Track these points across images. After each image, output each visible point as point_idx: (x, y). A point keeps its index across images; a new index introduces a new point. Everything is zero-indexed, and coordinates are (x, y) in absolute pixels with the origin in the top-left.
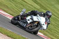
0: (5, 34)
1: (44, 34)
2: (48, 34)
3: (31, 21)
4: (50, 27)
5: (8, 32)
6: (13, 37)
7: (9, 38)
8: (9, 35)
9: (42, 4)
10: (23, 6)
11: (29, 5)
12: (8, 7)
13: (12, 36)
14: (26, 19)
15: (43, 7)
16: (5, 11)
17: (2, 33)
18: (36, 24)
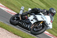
0: (12, 32)
1: (50, 32)
2: (53, 32)
3: (35, 21)
4: (56, 26)
5: (15, 30)
6: (20, 35)
7: (15, 36)
8: (16, 33)
9: (48, 3)
10: (30, 5)
11: (35, 4)
12: (15, 6)
13: (18, 34)
14: (29, 19)
15: (49, 5)
16: (12, 9)
17: (9, 31)
18: (41, 25)
